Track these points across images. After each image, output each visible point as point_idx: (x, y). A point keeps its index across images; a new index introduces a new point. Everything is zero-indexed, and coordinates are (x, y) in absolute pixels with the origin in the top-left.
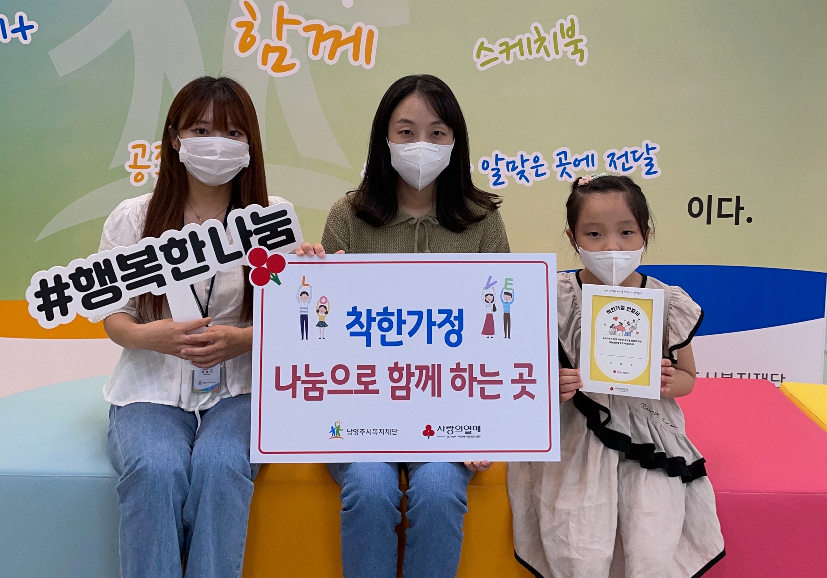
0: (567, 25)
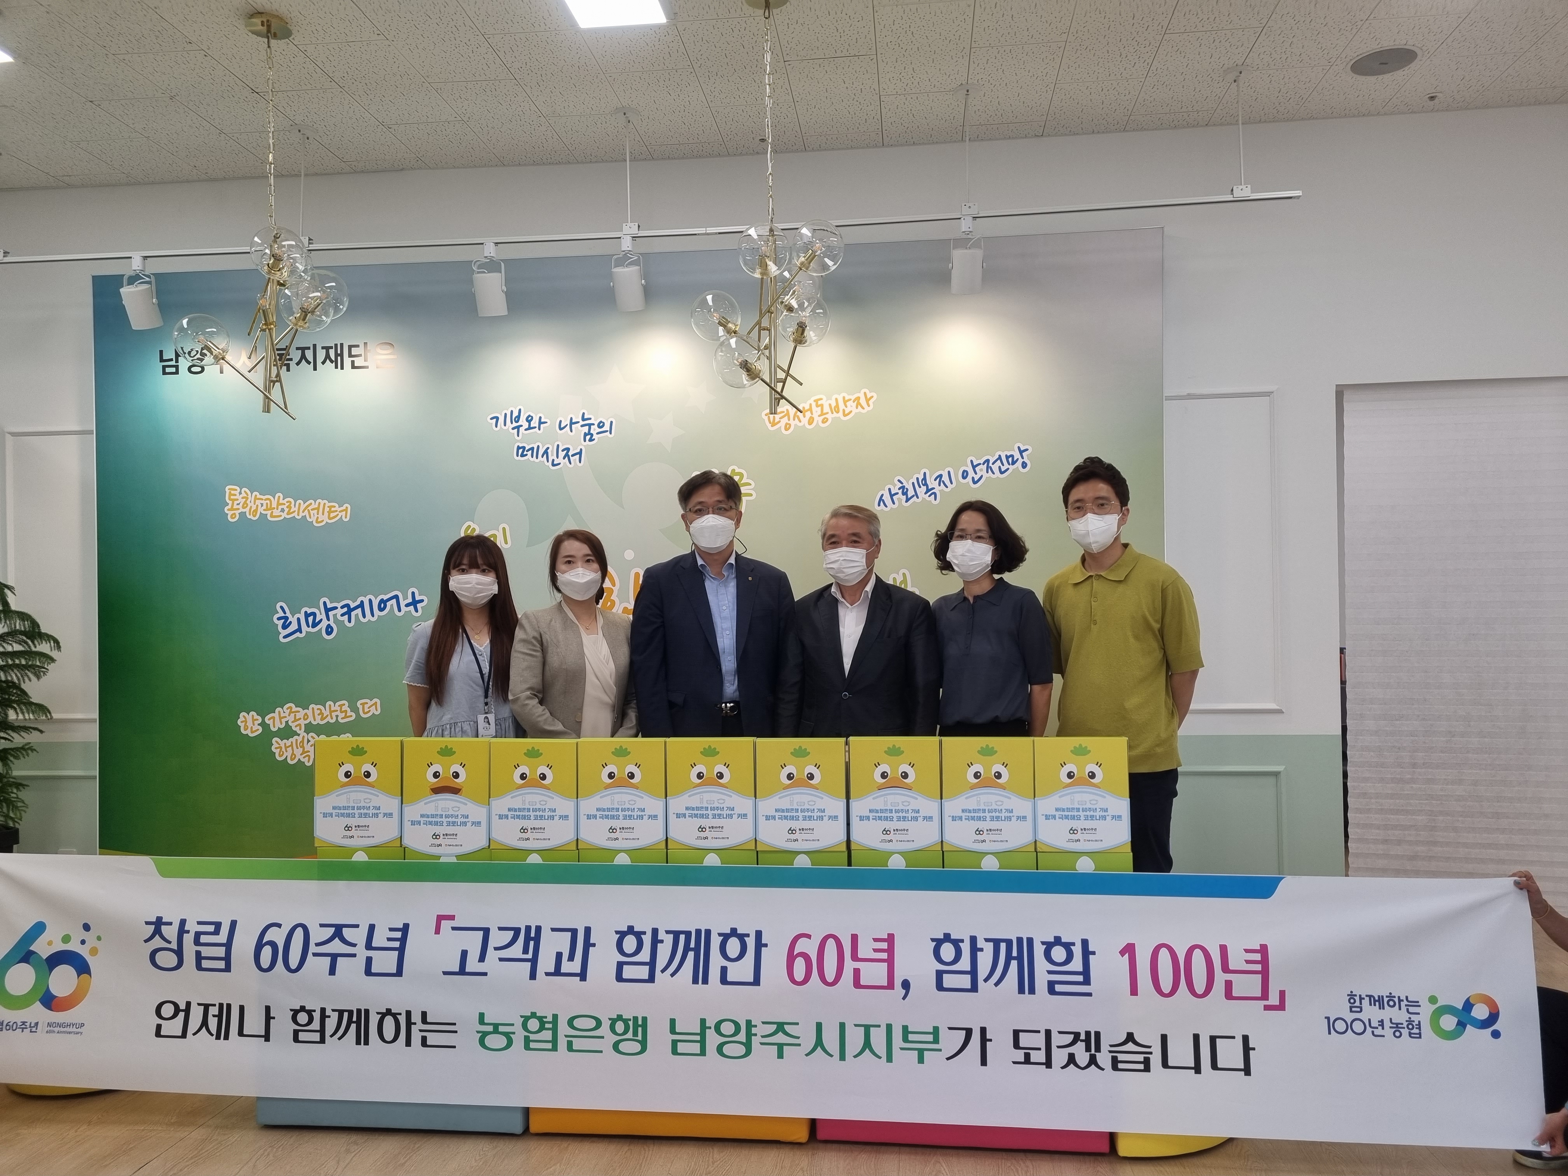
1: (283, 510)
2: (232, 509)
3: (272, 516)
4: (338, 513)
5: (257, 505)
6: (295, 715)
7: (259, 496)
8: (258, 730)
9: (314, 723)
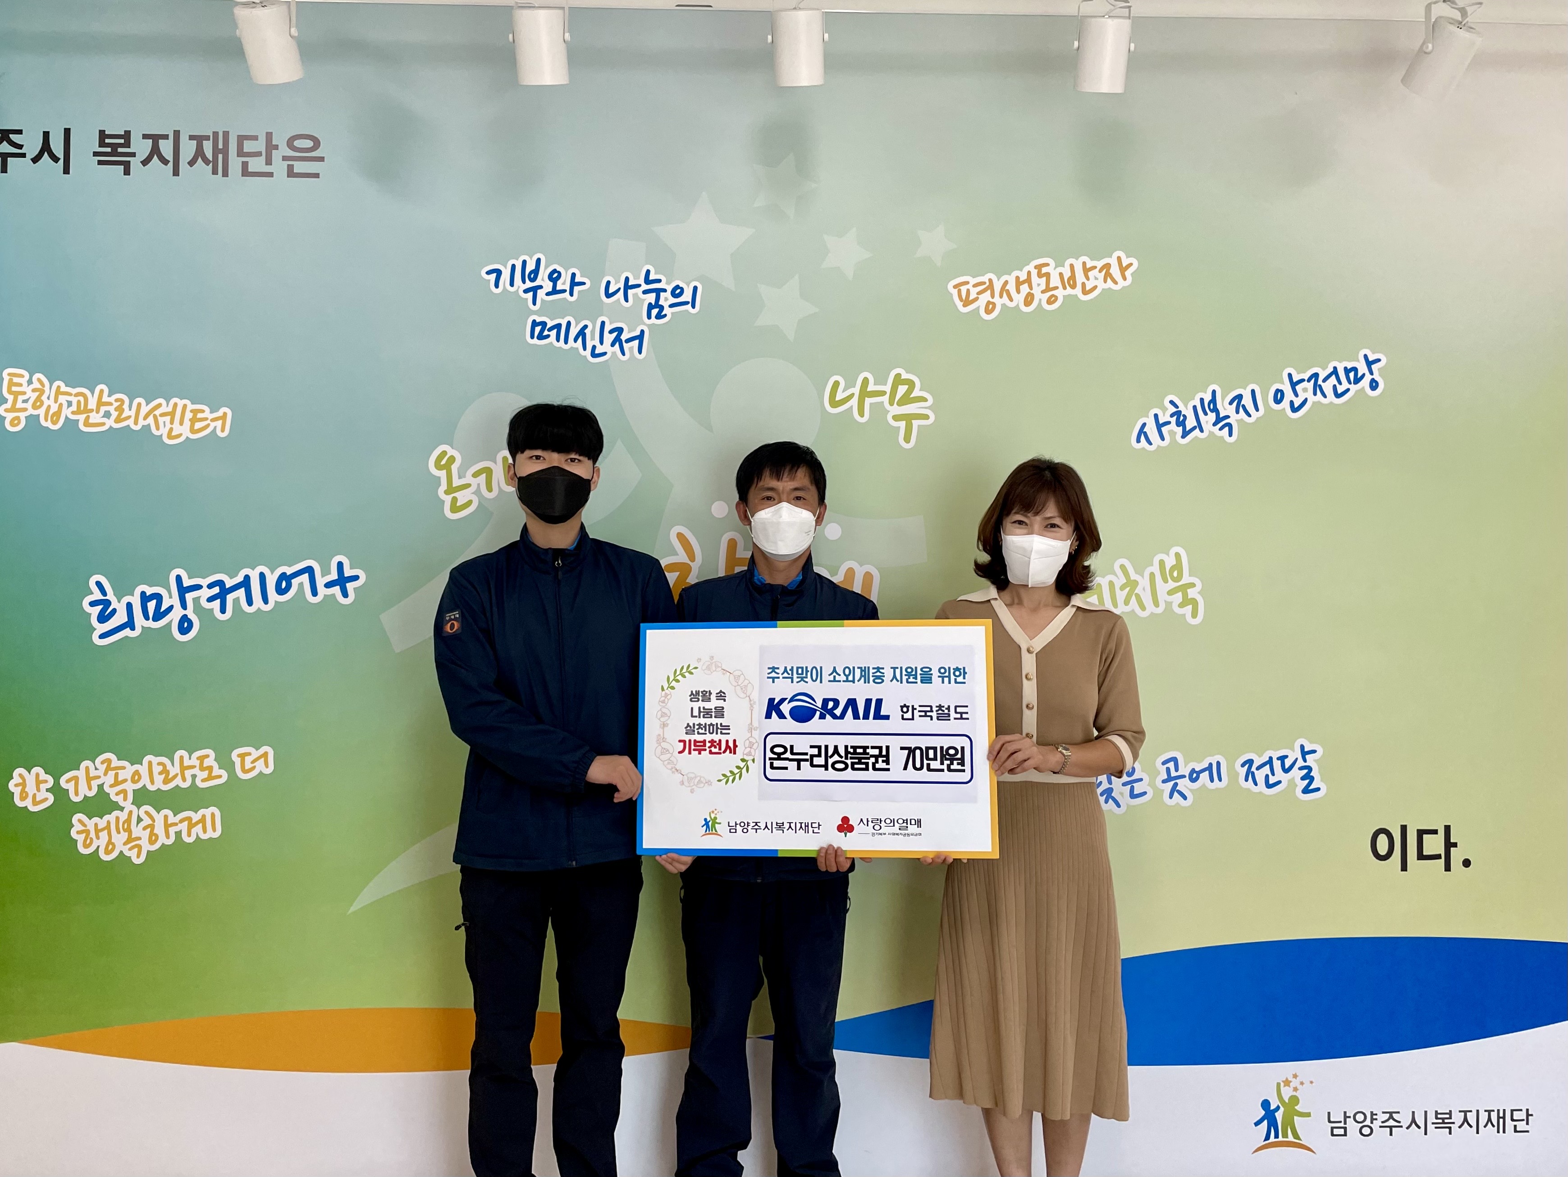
0: (1170, 561)
1: (107, 415)
2: (13, 409)
3: (87, 423)
4: (208, 422)
5: (61, 405)
6: (116, 775)
7: (64, 388)
8: (46, 799)
9: (152, 788)
